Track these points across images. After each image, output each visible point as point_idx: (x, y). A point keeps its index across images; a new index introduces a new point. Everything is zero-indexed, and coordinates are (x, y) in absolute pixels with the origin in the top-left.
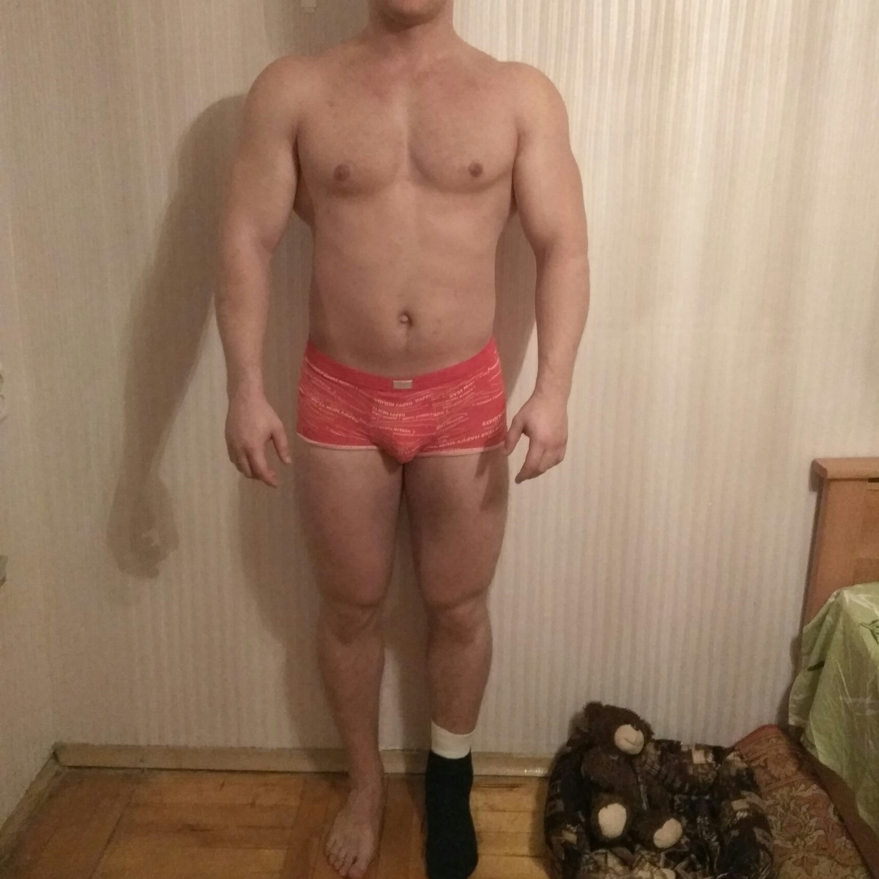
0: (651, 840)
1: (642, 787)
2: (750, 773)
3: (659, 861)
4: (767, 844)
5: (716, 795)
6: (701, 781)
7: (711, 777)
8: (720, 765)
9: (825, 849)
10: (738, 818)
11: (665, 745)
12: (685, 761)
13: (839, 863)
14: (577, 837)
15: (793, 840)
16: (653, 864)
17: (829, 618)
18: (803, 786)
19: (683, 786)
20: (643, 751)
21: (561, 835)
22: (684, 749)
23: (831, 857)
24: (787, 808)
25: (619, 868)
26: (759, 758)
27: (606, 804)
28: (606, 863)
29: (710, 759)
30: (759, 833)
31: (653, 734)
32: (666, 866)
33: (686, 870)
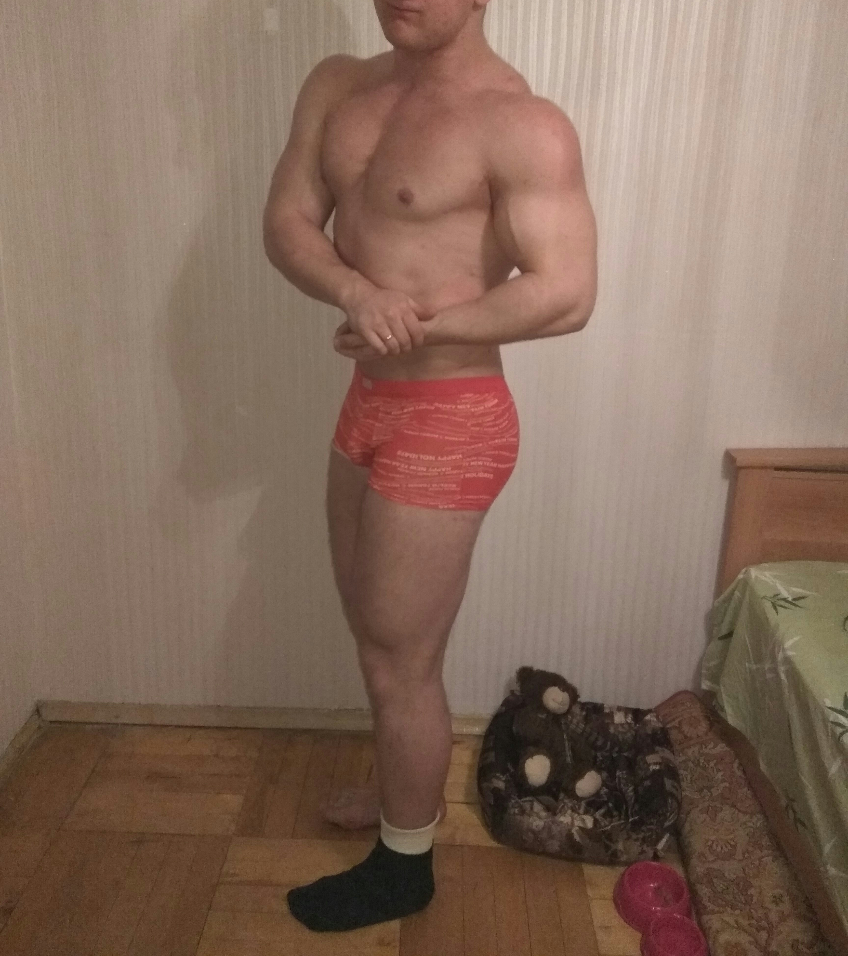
0: (574, 789)
1: (566, 743)
2: (664, 731)
3: (579, 809)
4: (676, 793)
5: (634, 752)
6: (620, 737)
7: (629, 736)
8: (638, 725)
9: (727, 799)
10: (651, 770)
11: (590, 707)
12: (607, 721)
13: (740, 811)
14: (506, 785)
15: (701, 791)
16: (574, 810)
17: (737, 594)
18: (712, 744)
19: (605, 744)
20: (569, 711)
21: (491, 781)
22: (607, 711)
23: (733, 806)
24: (697, 764)
25: (543, 814)
26: (674, 720)
27: (532, 755)
28: (532, 808)
29: (629, 719)
30: (668, 784)
31: (579, 696)
32: (586, 812)
33: (603, 816)
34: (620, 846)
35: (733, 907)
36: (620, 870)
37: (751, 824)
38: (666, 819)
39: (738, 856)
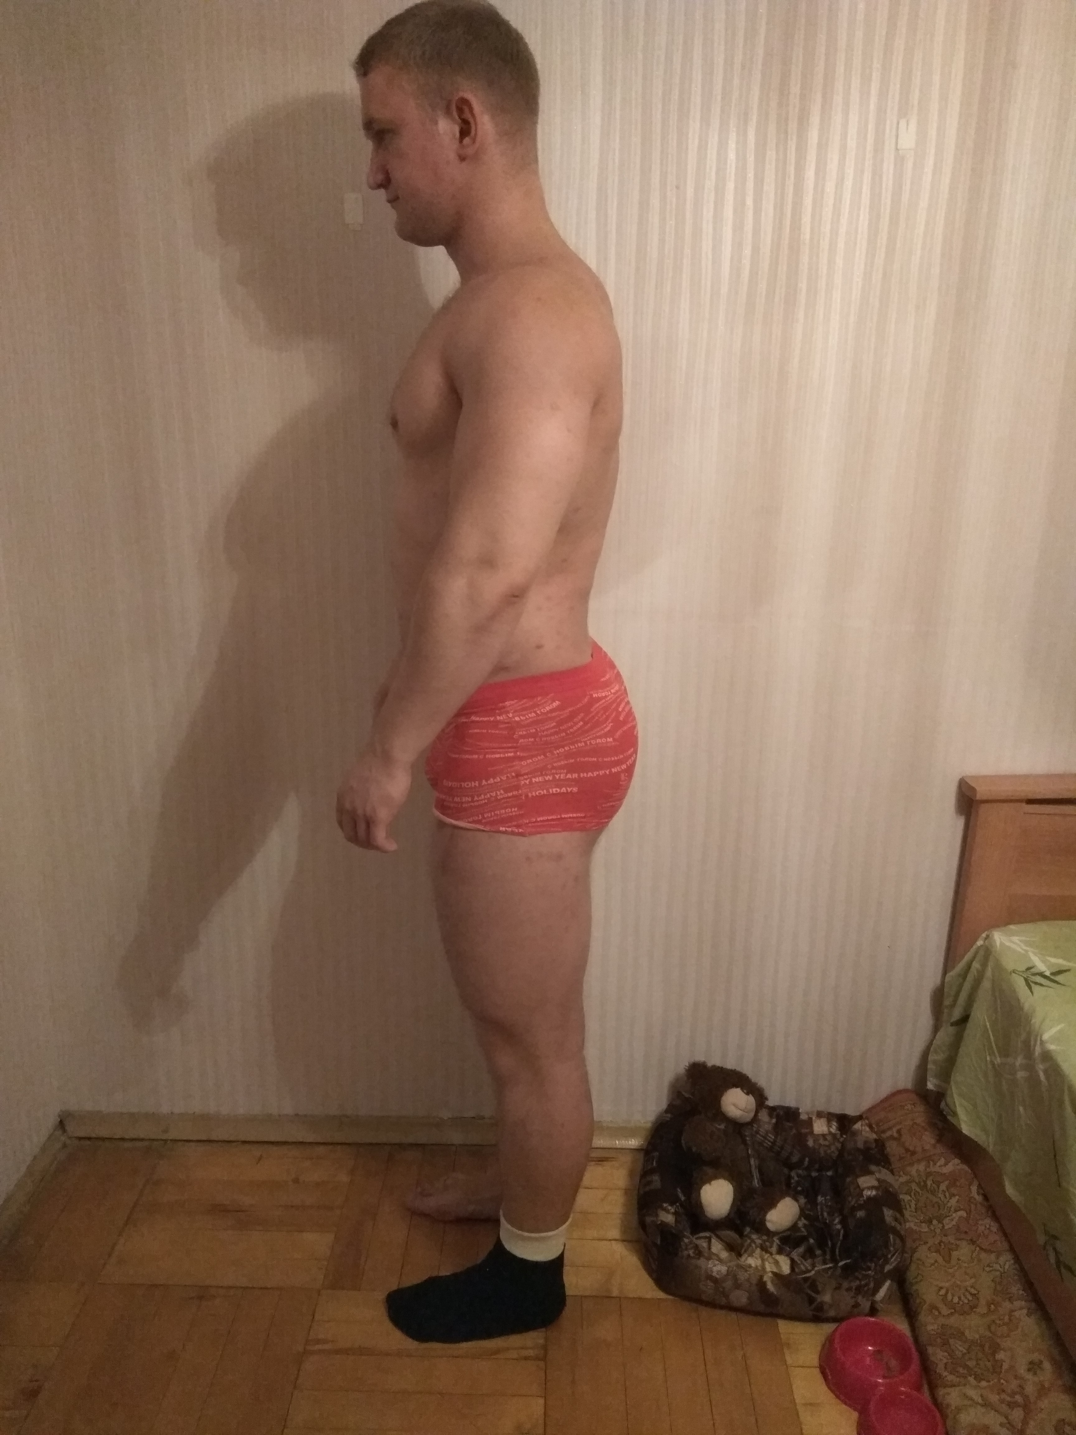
0: (763, 1222)
1: (753, 1162)
2: (880, 1144)
3: (771, 1246)
4: (898, 1227)
5: (840, 1170)
6: (822, 1154)
7: (834, 1150)
8: (844, 1136)
9: (966, 1232)
10: (865, 1197)
11: (781, 1113)
12: (804, 1131)
13: (981, 1249)
14: (676, 1218)
15: (929, 1222)
16: (764, 1249)
17: (976, 965)
18: (942, 1161)
19: (801, 1160)
20: (755, 1119)
21: (657, 1216)
22: (804, 1117)
23: (972, 1242)
24: (923, 1186)
25: (724, 1255)
26: (890, 1128)
27: (709, 1181)
28: (710, 1248)
29: (834, 1129)
30: (888, 1214)
31: (766, 1099)
32: (780, 1252)
33: (803, 1256)
34: (827, 1298)
35: (978, 1378)
36: (828, 1328)
37: (998, 1267)
38: (887, 1261)
39: (982, 1309)
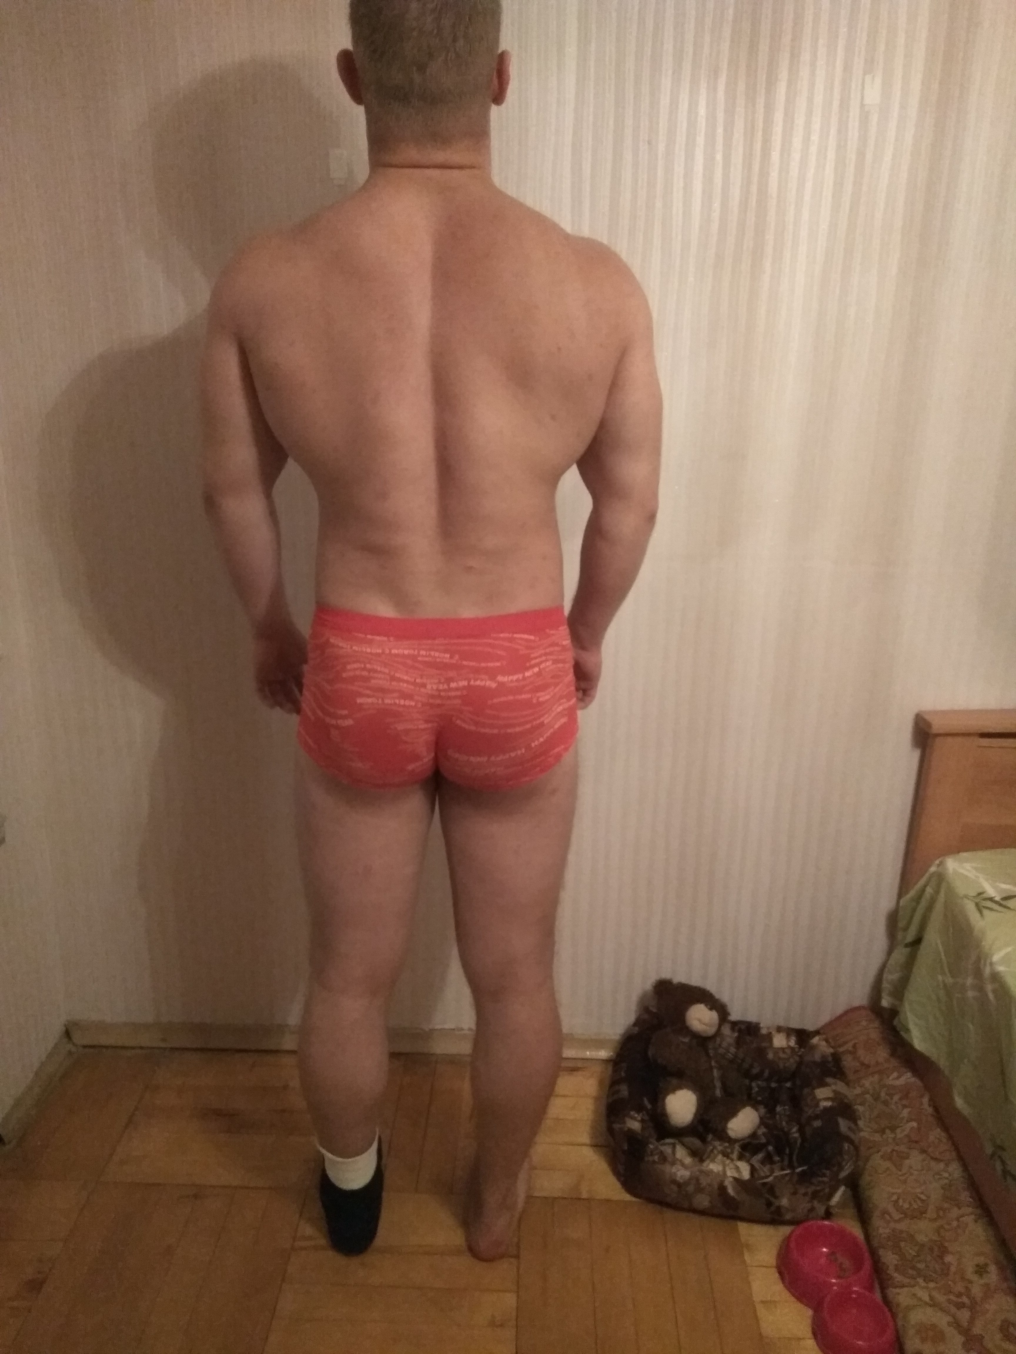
0: (724, 1130)
1: (716, 1073)
2: (836, 1058)
3: (732, 1152)
4: (852, 1136)
5: (798, 1082)
6: (781, 1066)
7: (792, 1063)
8: (803, 1050)
9: (916, 1142)
10: (822, 1108)
11: (743, 1027)
12: (764, 1044)
13: (932, 1158)
14: (642, 1126)
15: (883, 1132)
16: (726, 1155)
17: (929, 890)
18: (895, 1074)
19: (762, 1072)
20: (718, 1033)
21: (624, 1123)
22: (764, 1031)
23: (923, 1151)
24: (877, 1098)
25: (688, 1160)
26: (847, 1042)
27: (673, 1091)
28: (674, 1154)
29: (792, 1043)
30: (843, 1123)
31: (729, 1014)
32: (741, 1158)
33: (763, 1163)
34: (784, 1202)
35: (927, 1279)
36: (785, 1230)
37: (946, 1175)
38: (841, 1168)
39: (931, 1213)
